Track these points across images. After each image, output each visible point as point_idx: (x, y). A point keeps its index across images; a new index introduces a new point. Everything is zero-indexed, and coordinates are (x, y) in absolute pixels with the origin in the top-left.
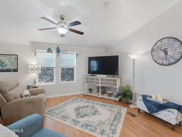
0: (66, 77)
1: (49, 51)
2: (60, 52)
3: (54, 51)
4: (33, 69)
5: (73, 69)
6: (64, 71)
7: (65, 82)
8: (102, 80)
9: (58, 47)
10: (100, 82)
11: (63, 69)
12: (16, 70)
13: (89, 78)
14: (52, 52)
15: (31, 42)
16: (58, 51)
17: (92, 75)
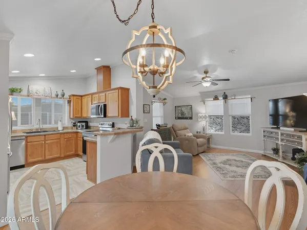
0: (238, 127)
1: (216, 98)
2: (229, 98)
3: (221, 98)
4: (201, 117)
5: (248, 118)
6: (236, 120)
7: (237, 133)
8: (282, 134)
9: (225, 93)
10: (280, 137)
11: (234, 117)
12: (191, 118)
13: (274, 132)
14: (218, 99)
15: (200, 93)
16: (225, 97)
17: (276, 127)
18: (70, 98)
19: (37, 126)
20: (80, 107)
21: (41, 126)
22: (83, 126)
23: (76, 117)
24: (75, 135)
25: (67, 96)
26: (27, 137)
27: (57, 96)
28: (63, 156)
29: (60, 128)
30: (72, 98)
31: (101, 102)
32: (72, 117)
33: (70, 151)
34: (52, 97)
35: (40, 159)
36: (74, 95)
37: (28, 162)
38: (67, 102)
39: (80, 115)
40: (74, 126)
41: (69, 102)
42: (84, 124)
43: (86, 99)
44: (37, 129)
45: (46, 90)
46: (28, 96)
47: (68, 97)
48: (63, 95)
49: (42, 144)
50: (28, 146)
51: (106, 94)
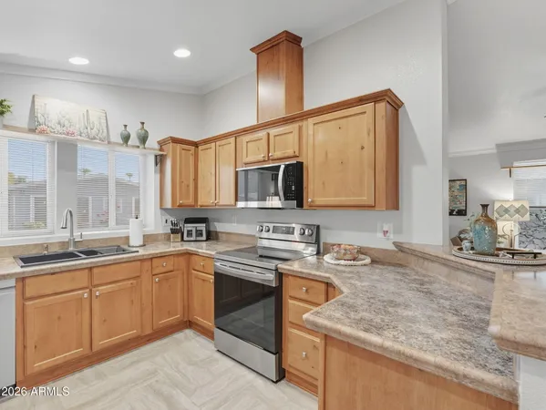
4: (506, 211)
12: (464, 212)
18: (161, 150)
19: (64, 235)
20: (192, 177)
21: (77, 234)
22: (199, 233)
23: (180, 206)
24: (182, 260)
25: (152, 142)
26: (22, 279)
27: (126, 138)
28: (148, 331)
29: (136, 240)
30: (169, 147)
31: (278, 154)
32: (168, 204)
33: (170, 314)
34: (109, 143)
35: (75, 352)
36: (175, 141)
37: (29, 372)
38: (152, 160)
39: (190, 201)
40: (174, 231)
41: (160, 160)
42: (202, 227)
43: (212, 152)
44: (63, 244)
45: (92, 119)
46: (32, 131)
47: (157, 146)
48: (143, 139)
49: (81, 299)
50: (29, 311)
51: (300, 128)
